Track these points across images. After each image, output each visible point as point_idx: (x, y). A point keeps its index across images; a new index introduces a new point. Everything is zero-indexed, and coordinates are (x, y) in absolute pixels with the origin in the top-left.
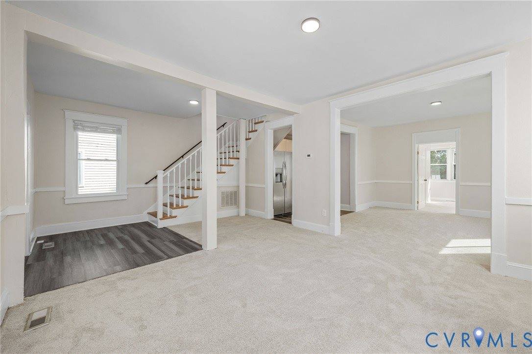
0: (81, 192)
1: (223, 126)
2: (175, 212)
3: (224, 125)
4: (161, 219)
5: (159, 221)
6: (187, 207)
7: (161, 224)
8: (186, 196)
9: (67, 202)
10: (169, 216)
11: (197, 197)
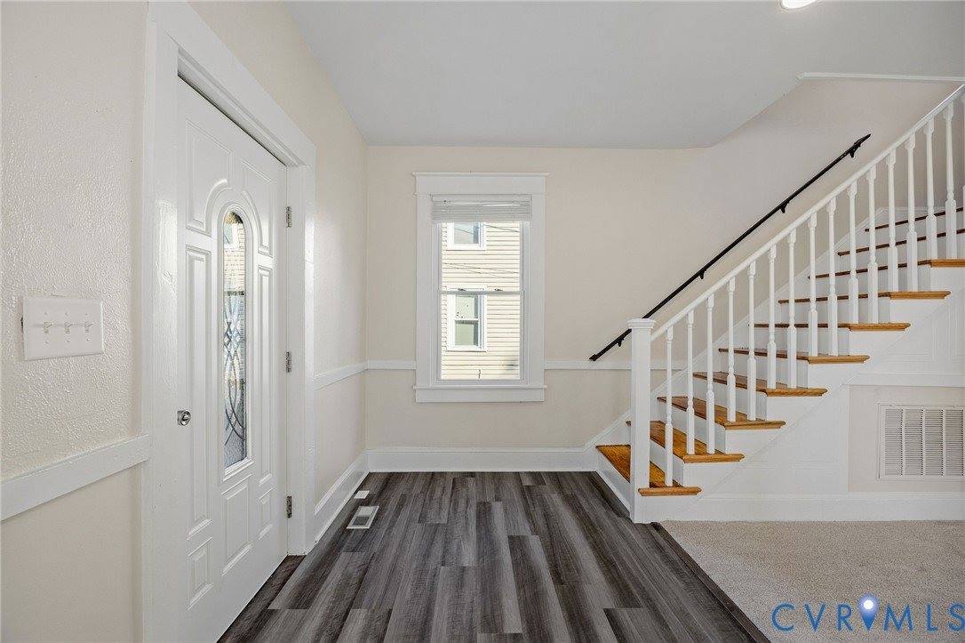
0: (446, 374)
1: (851, 152)
2: (692, 474)
3: (857, 145)
4: (643, 493)
5: (637, 496)
6: (737, 458)
7: (644, 510)
8: (732, 418)
9: (420, 397)
10: (669, 483)
11: (780, 424)
